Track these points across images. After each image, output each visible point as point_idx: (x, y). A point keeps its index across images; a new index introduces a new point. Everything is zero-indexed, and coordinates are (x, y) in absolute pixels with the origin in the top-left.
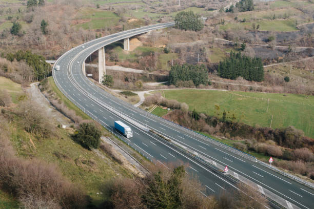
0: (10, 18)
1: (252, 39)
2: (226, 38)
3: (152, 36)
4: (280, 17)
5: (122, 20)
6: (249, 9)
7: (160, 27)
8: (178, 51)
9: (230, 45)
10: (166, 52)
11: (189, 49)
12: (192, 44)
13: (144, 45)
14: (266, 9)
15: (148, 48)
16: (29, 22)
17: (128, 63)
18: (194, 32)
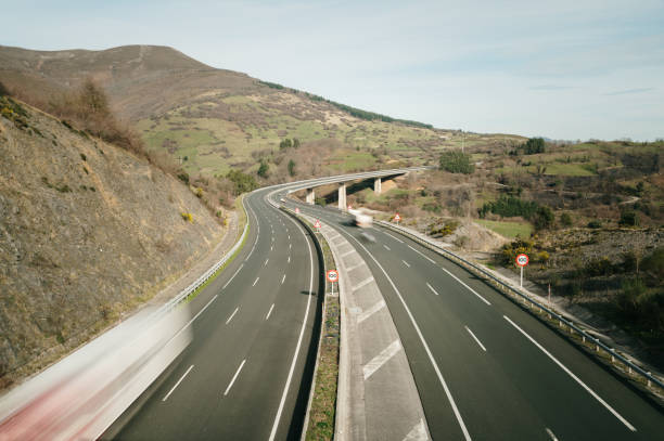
0: (260, 161)
1: (533, 183)
2: (502, 182)
3: (411, 177)
4: (576, 160)
5: (380, 162)
6: (538, 152)
7: (422, 170)
8: (437, 194)
9: (506, 190)
10: (423, 194)
11: (450, 192)
12: (456, 187)
13: (399, 187)
14: (560, 151)
15: (403, 190)
16: (277, 164)
17: (376, 205)
18: (462, 175)
